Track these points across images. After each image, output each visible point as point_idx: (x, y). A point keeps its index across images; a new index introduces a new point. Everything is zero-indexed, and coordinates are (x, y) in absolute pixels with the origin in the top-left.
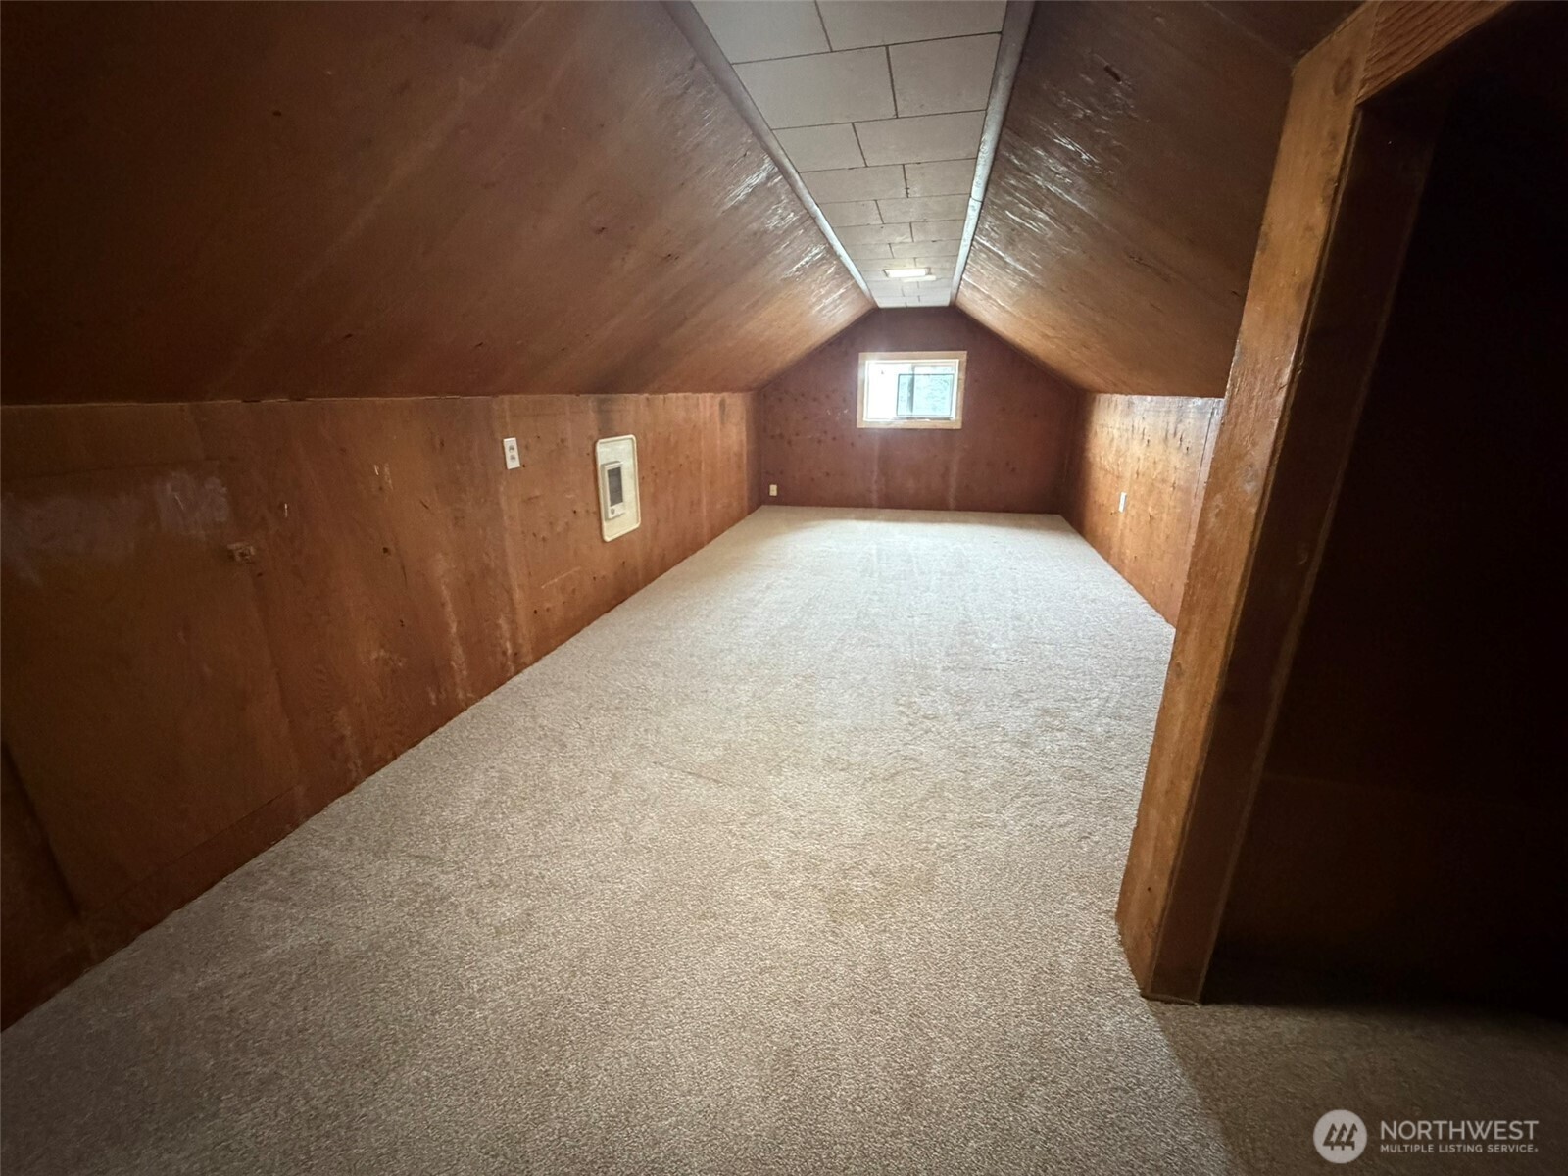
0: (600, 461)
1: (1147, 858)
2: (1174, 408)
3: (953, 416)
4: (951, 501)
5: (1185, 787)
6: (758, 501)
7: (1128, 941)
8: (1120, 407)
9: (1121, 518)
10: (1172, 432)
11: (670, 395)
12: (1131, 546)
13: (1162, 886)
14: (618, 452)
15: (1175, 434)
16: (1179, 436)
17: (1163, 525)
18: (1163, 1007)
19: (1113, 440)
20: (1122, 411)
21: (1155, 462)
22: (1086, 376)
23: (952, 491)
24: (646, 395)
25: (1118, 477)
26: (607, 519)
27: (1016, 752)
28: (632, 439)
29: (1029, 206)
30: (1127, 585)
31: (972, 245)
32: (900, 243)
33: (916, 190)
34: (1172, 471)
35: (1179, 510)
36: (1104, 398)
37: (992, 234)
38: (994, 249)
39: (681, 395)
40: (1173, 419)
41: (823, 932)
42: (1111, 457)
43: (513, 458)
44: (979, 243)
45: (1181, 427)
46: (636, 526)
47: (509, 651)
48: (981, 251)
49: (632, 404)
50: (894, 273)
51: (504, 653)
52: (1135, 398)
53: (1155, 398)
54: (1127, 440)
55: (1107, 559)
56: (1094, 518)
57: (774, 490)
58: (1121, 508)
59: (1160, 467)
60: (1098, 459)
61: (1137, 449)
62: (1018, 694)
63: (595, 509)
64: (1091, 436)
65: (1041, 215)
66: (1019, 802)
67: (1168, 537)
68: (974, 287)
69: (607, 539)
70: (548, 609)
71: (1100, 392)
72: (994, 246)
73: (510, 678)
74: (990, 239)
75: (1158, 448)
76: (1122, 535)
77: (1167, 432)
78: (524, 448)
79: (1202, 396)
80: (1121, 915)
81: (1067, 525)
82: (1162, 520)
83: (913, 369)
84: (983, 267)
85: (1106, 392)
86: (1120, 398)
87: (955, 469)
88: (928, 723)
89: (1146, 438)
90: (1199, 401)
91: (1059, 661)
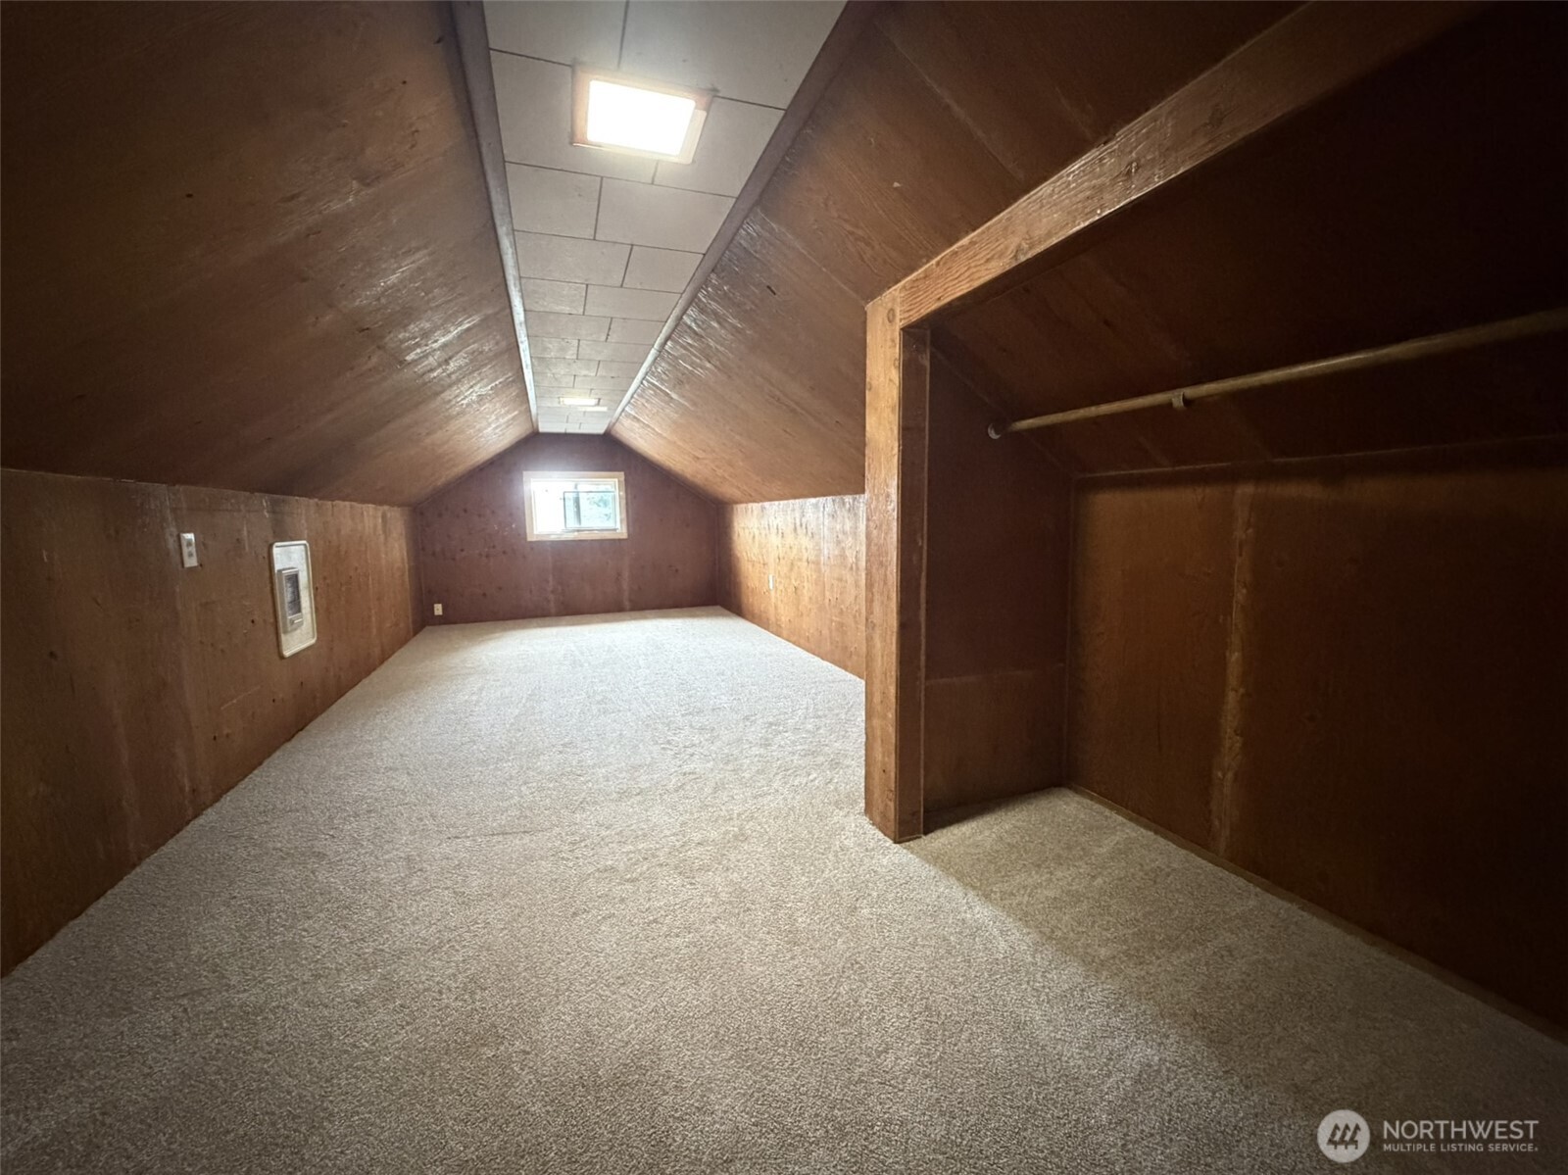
0: (277, 567)
1: (878, 755)
2: (797, 506)
3: (618, 526)
4: (627, 604)
5: (892, 690)
6: (423, 621)
7: (878, 819)
8: (755, 513)
9: (773, 593)
10: (798, 524)
11: (337, 502)
12: (785, 615)
13: (891, 763)
14: (291, 557)
15: (801, 525)
16: (804, 526)
17: (805, 591)
18: (911, 844)
19: (754, 537)
20: (757, 515)
21: (791, 548)
22: (727, 490)
23: (626, 595)
24: (316, 500)
25: (764, 564)
26: (286, 632)
27: (762, 751)
28: (305, 545)
29: (701, 360)
30: (787, 643)
31: (642, 383)
32: (585, 376)
33: (613, 338)
34: (804, 551)
35: (814, 577)
36: (740, 507)
37: (663, 376)
38: (663, 388)
39: (347, 503)
40: (797, 515)
41: (683, 886)
42: (756, 550)
43: (190, 555)
44: (648, 382)
45: (804, 520)
46: (313, 641)
47: (187, 789)
48: (649, 388)
49: (303, 509)
50: (568, 401)
51: (182, 789)
52: (767, 504)
53: (782, 502)
54: (766, 535)
55: (767, 629)
56: (750, 600)
57: (438, 609)
58: (771, 587)
59: (795, 551)
60: (744, 554)
61: (775, 540)
62: (747, 718)
63: (272, 620)
64: (735, 537)
65: (708, 365)
66: (780, 777)
67: (810, 598)
68: (635, 417)
69: (287, 653)
70: (227, 736)
71: (737, 503)
72: (663, 384)
73: (188, 823)
74: (662, 381)
75: (790, 539)
76: (776, 608)
77: (795, 524)
78: (201, 545)
79: (815, 496)
80: (868, 810)
81: (727, 612)
82: (804, 587)
83: (576, 487)
84: (647, 401)
85: (741, 502)
86: (756, 506)
87: (626, 574)
88: (690, 751)
89: (780, 531)
90: (813, 500)
91: (765, 694)
